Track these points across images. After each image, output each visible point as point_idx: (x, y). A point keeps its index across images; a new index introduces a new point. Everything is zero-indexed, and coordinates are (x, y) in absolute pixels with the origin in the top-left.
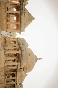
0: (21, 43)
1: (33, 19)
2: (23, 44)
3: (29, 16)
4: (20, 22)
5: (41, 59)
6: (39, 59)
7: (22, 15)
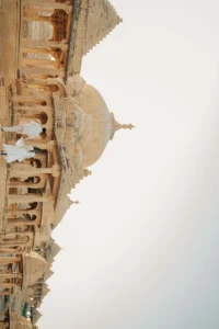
0: (63, 122)
1: (118, 20)
2: (68, 125)
3: (102, 15)
4: (68, 43)
5: (130, 127)
6: (125, 126)
7: (77, 19)
